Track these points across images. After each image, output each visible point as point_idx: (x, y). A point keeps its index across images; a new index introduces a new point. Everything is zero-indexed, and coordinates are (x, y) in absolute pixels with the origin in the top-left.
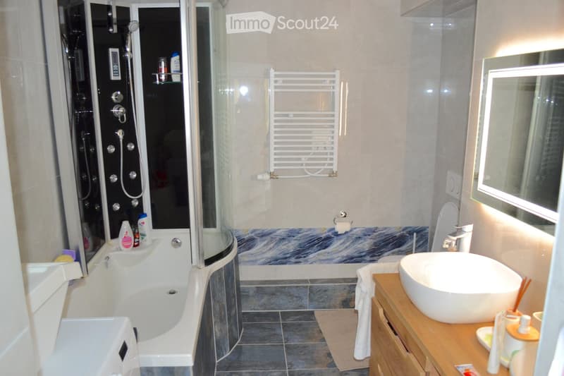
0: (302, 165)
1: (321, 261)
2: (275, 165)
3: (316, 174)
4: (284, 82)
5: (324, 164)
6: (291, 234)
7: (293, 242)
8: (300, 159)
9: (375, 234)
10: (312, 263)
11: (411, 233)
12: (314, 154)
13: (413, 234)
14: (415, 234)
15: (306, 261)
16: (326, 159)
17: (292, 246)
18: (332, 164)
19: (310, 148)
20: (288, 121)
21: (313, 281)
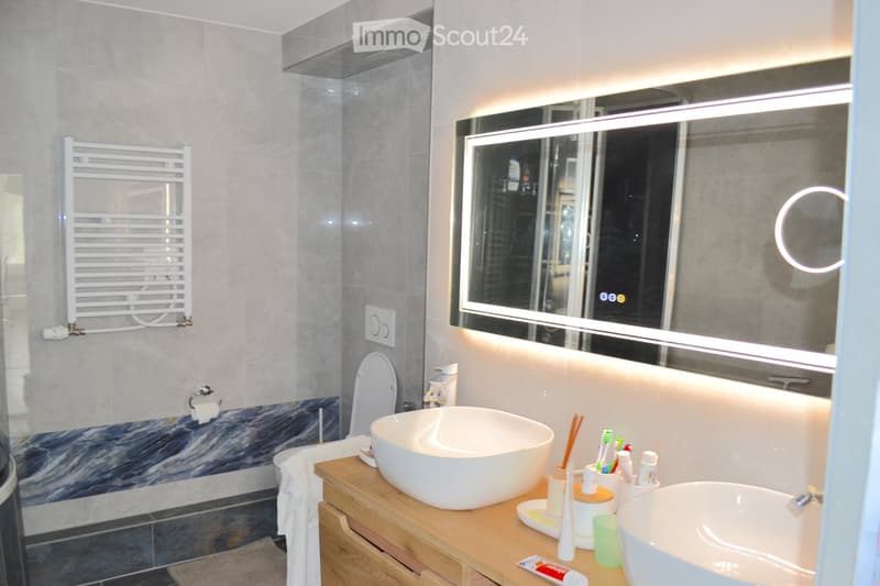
0: (128, 307)
1: (170, 477)
2: (79, 310)
3: (153, 324)
4: (92, 160)
5: (168, 306)
6: (112, 434)
7: (116, 450)
8: (124, 298)
9: (259, 417)
10: (153, 483)
11: (314, 411)
12: (151, 287)
13: (317, 411)
14: (321, 410)
15: (143, 481)
16: (171, 296)
17: (114, 456)
18: (182, 305)
19: (141, 279)
20: (97, 230)
21: (158, 514)
